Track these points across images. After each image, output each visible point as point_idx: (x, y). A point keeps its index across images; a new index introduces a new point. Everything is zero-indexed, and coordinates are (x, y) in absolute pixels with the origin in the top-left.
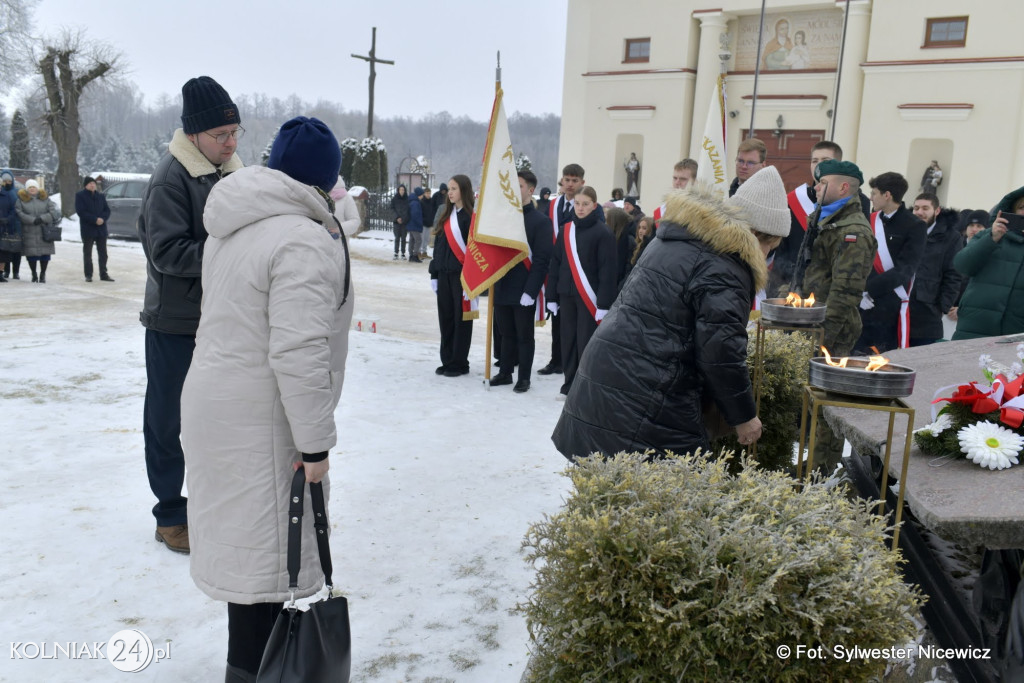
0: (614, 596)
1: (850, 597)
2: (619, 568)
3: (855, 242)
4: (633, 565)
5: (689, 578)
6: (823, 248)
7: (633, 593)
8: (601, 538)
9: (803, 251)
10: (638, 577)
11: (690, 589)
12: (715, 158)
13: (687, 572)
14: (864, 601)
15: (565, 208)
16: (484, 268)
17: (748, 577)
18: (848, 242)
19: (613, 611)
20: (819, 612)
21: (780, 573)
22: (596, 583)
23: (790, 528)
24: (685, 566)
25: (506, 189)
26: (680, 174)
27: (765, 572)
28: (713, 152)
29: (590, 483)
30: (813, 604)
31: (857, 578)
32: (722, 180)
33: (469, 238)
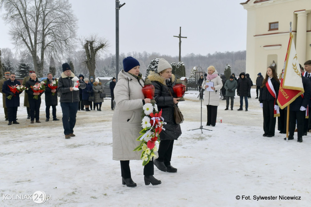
16: (287, 98)
25: (295, 69)
33: (280, 88)
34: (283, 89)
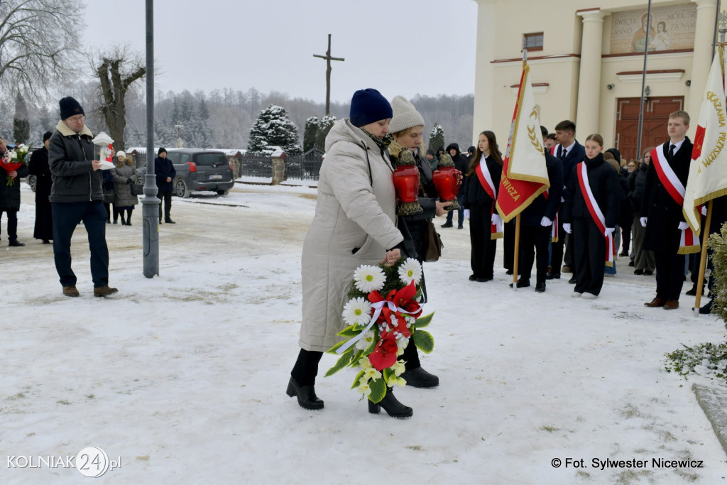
15: (562, 154)
16: (516, 198)
25: (533, 139)
33: (503, 177)
34: (508, 179)
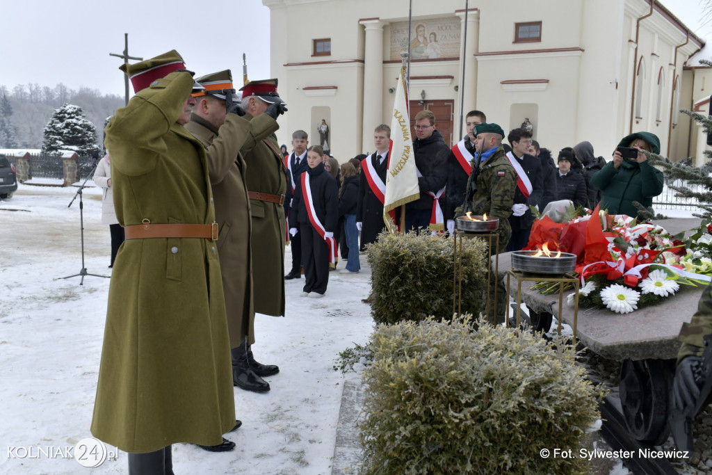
0: (424, 409)
1: (567, 394)
2: (425, 392)
3: (503, 176)
4: (434, 389)
5: (468, 393)
6: (484, 181)
7: (437, 406)
8: (412, 373)
9: (471, 184)
10: (438, 396)
11: (471, 400)
12: (402, 124)
13: (467, 390)
14: (576, 396)
17: (504, 389)
18: (499, 177)
19: (424, 419)
20: (550, 405)
21: (524, 384)
22: (413, 402)
23: (521, 358)
24: (465, 386)
26: (379, 134)
27: (515, 385)
28: (402, 120)
29: (391, 341)
30: (545, 401)
31: (569, 383)
32: (408, 138)
